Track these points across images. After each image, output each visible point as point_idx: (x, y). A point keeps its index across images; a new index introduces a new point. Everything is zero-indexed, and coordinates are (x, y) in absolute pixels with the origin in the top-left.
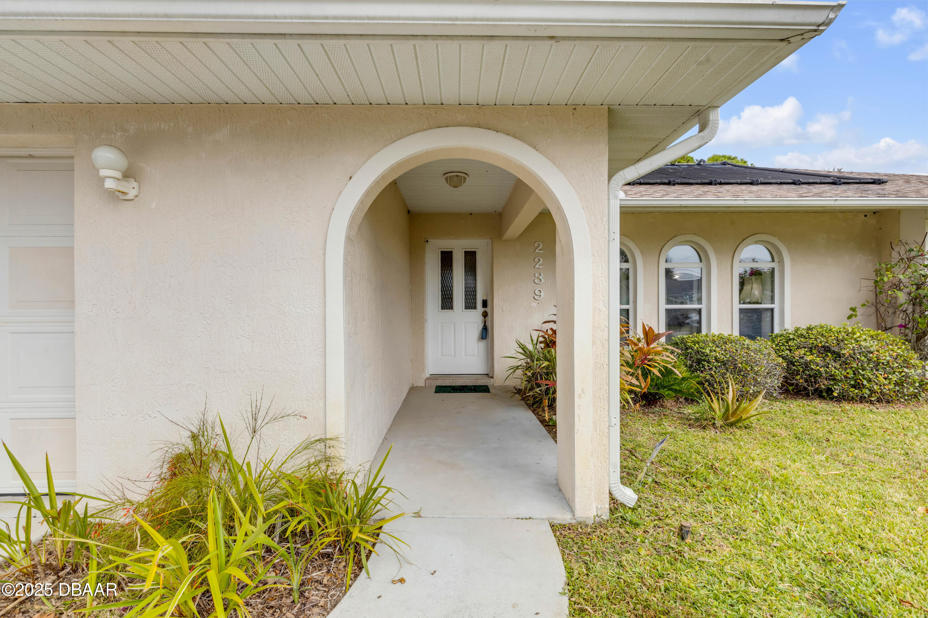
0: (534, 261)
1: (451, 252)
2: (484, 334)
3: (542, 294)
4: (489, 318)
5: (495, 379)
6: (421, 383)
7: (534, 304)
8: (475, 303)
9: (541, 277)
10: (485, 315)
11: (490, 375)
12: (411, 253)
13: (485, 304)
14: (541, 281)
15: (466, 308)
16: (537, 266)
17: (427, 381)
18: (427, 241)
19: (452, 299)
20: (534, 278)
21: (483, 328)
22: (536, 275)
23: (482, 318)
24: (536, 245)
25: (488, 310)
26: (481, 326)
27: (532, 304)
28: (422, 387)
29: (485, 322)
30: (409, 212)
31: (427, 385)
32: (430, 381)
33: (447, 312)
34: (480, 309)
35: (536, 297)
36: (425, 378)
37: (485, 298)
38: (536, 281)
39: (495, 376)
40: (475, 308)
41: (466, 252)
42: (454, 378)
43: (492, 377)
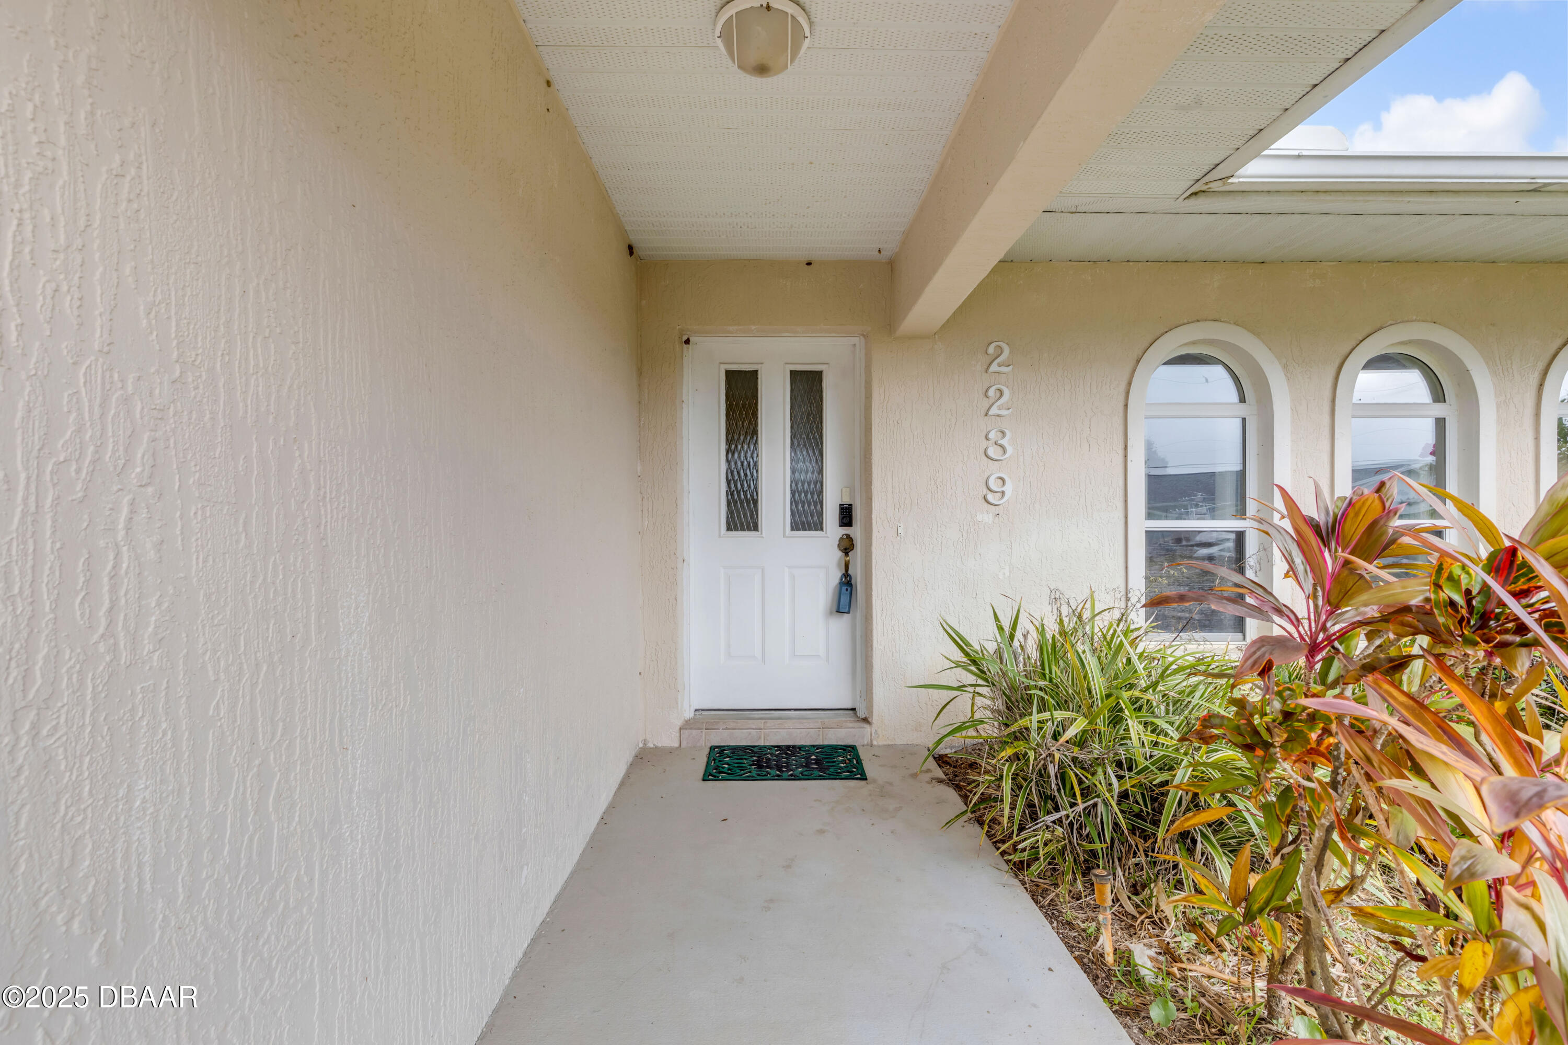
0: (986, 395)
1: (755, 373)
2: (844, 599)
3: (1008, 488)
4: (857, 555)
5: (874, 726)
6: (669, 740)
7: (986, 517)
8: (820, 514)
9: (1003, 442)
10: (847, 546)
11: (862, 714)
12: (640, 373)
13: (846, 515)
14: (1005, 451)
15: (795, 527)
16: (994, 411)
17: (686, 733)
18: (687, 342)
19: (756, 502)
20: (984, 444)
21: (841, 584)
22: (992, 435)
23: (840, 554)
24: (991, 350)
25: (856, 531)
26: (836, 576)
27: (979, 518)
28: (670, 751)
29: (847, 566)
30: (631, 249)
31: (684, 745)
32: (694, 732)
33: (743, 537)
34: (832, 528)
35: (990, 497)
36: (679, 723)
37: (846, 500)
38: (991, 452)
39: (875, 719)
40: (819, 526)
41: (793, 373)
42: (761, 724)
43: (866, 720)
